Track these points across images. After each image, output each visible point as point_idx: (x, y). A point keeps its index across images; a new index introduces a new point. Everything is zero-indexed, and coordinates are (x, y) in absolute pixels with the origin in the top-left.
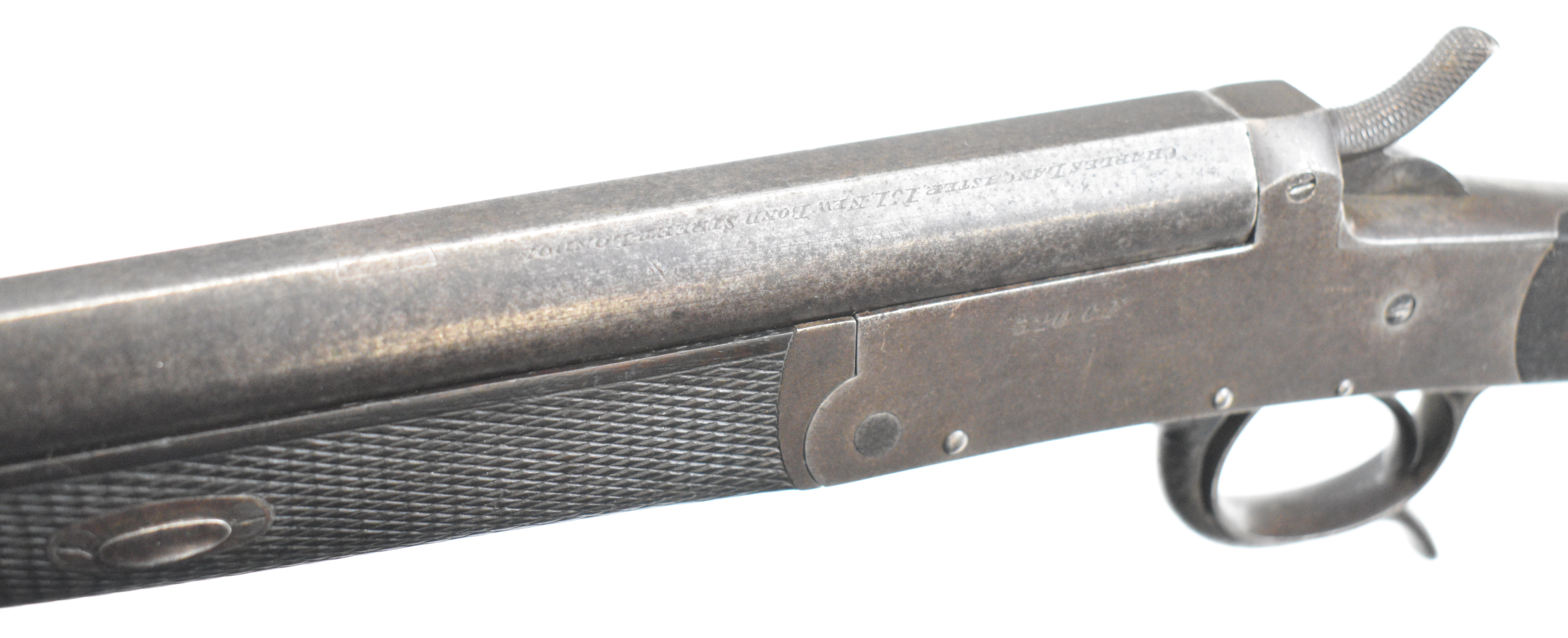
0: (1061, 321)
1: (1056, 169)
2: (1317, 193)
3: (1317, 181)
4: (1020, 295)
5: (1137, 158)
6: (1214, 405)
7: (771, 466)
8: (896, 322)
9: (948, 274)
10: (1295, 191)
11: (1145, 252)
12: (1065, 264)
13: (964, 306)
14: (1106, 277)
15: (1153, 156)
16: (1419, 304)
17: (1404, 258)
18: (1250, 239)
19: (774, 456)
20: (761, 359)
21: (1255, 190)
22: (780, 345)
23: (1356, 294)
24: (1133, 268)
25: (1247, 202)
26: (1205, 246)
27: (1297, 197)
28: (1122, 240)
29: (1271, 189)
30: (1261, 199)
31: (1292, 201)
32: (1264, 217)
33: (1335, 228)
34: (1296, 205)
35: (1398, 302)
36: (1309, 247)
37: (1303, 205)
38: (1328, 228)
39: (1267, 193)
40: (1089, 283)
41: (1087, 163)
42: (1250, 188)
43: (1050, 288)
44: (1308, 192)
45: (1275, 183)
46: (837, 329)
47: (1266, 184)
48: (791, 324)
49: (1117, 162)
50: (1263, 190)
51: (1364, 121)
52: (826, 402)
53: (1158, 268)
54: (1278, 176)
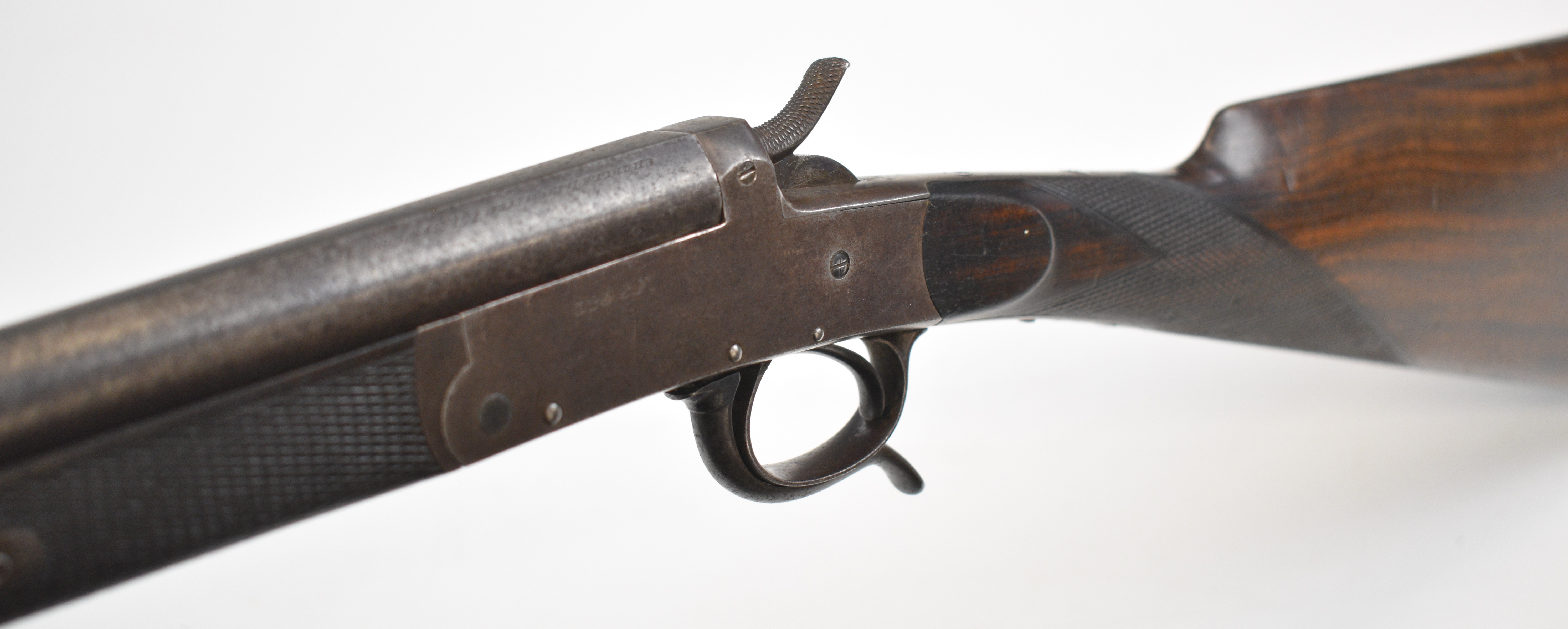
0: (607, 300)
1: (573, 185)
2: (758, 176)
3: (756, 168)
4: (572, 281)
5: (627, 169)
6: (731, 359)
7: (421, 454)
8: (488, 314)
9: (517, 271)
10: (743, 177)
11: (652, 238)
12: (599, 254)
13: (535, 295)
14: (630, 260)
15: (638, 166)
16: (851, 257)
17: (831, 222)
18: (722, 220)
19: (422, 444)
20: (398, 358)
21: (716, 180)
22: (410, 344)
23: (806, 254)
24: (647, 251)
25: (712, 190)
26: (691, 229)
27: (745, 181)
28: (633, 229)
29: (726, 177)
30: (721, 185)
31: (743, 185)
32: (727, 199)
33: (777, 202)
34: (747, 187)
35: (835, 259)
36: (764, 220)
37: (751, 186)
38: (773, 203)
39: (724, 180)
40: (618, 266)
41: (593, 177)
42: (712, 178)
43: (592, 274)
44: (752, 177)
45: (728, 172)
46: (447, 327)
47: (722, 173)
48: (413, 327)
49: (614, 173)
50: (721, 178)
51: (774, 132)
52: (451, 390)
53: (664, 248)
54: (728, 166)
